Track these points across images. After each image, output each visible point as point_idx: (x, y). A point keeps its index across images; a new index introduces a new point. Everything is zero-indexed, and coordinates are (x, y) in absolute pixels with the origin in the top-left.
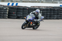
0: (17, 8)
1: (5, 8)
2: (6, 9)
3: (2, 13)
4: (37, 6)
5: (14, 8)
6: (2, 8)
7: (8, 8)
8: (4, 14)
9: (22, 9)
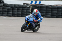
0: (40, 6)
1: (28, 7)
2: (30, 8)
3: (26, 11)
4: (60, 5)
5: (37, 6)
6: (25, 6)
7: (31, 7)
8: (27, 12)
9: (45, 7)
